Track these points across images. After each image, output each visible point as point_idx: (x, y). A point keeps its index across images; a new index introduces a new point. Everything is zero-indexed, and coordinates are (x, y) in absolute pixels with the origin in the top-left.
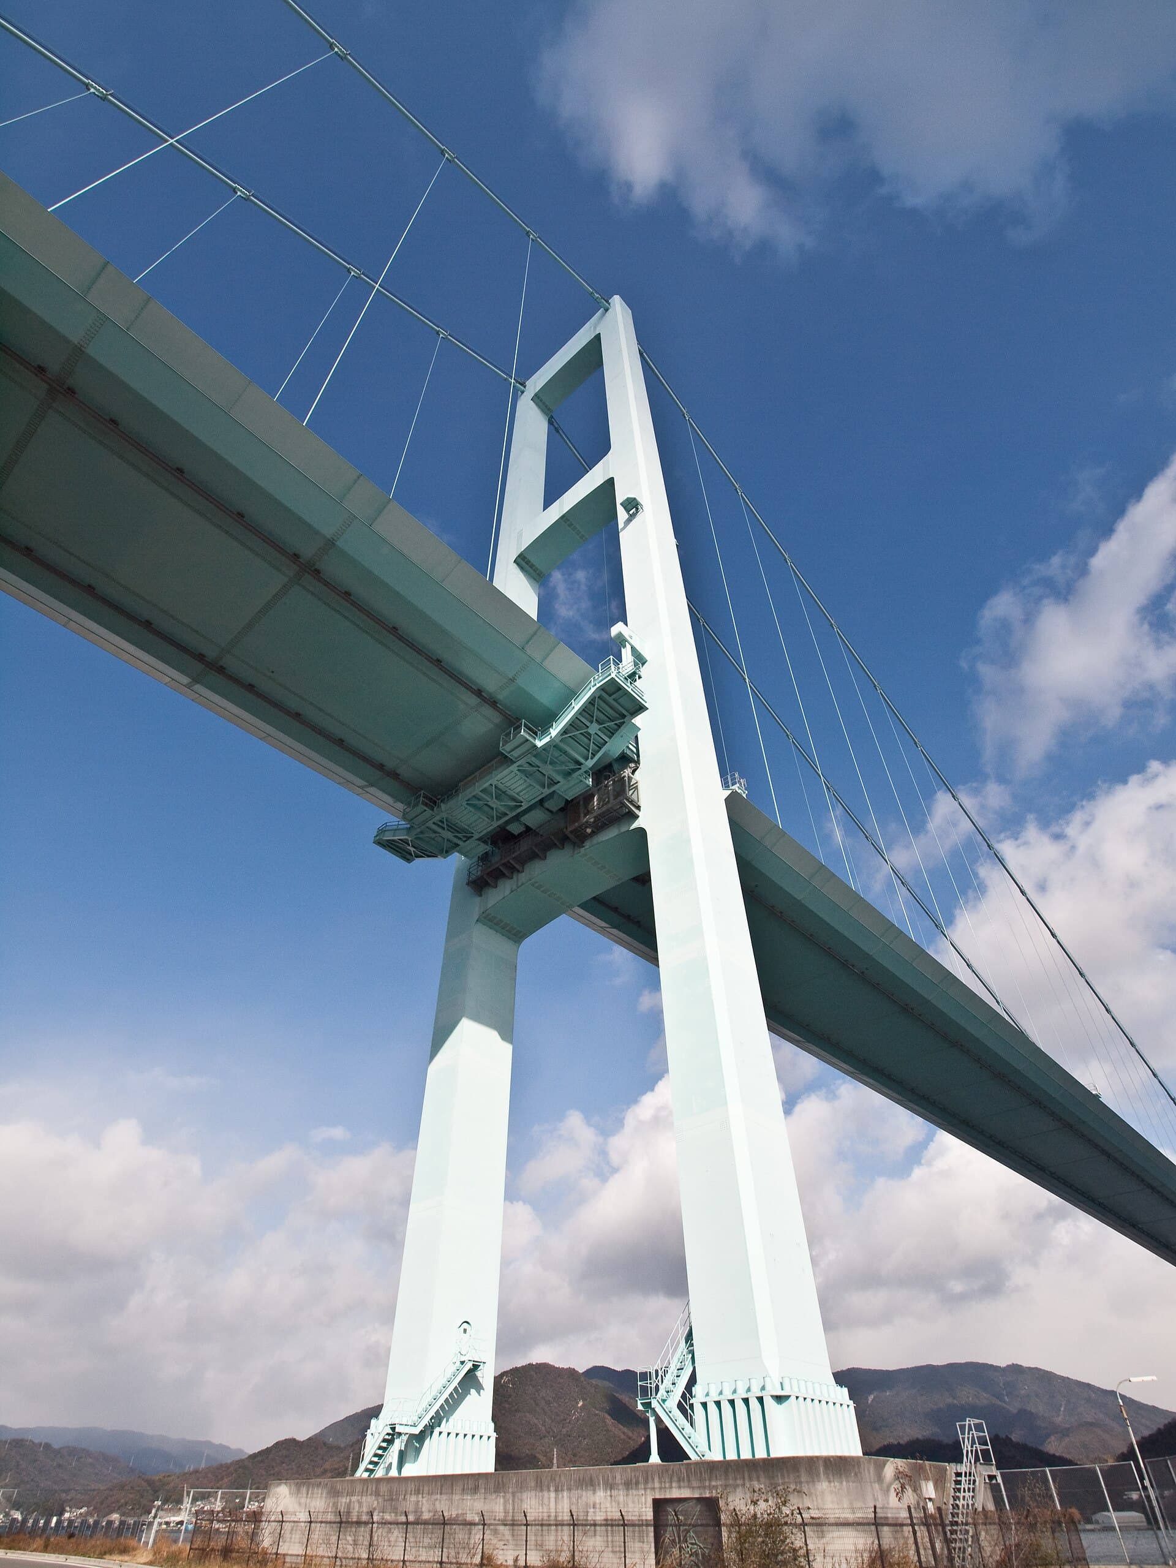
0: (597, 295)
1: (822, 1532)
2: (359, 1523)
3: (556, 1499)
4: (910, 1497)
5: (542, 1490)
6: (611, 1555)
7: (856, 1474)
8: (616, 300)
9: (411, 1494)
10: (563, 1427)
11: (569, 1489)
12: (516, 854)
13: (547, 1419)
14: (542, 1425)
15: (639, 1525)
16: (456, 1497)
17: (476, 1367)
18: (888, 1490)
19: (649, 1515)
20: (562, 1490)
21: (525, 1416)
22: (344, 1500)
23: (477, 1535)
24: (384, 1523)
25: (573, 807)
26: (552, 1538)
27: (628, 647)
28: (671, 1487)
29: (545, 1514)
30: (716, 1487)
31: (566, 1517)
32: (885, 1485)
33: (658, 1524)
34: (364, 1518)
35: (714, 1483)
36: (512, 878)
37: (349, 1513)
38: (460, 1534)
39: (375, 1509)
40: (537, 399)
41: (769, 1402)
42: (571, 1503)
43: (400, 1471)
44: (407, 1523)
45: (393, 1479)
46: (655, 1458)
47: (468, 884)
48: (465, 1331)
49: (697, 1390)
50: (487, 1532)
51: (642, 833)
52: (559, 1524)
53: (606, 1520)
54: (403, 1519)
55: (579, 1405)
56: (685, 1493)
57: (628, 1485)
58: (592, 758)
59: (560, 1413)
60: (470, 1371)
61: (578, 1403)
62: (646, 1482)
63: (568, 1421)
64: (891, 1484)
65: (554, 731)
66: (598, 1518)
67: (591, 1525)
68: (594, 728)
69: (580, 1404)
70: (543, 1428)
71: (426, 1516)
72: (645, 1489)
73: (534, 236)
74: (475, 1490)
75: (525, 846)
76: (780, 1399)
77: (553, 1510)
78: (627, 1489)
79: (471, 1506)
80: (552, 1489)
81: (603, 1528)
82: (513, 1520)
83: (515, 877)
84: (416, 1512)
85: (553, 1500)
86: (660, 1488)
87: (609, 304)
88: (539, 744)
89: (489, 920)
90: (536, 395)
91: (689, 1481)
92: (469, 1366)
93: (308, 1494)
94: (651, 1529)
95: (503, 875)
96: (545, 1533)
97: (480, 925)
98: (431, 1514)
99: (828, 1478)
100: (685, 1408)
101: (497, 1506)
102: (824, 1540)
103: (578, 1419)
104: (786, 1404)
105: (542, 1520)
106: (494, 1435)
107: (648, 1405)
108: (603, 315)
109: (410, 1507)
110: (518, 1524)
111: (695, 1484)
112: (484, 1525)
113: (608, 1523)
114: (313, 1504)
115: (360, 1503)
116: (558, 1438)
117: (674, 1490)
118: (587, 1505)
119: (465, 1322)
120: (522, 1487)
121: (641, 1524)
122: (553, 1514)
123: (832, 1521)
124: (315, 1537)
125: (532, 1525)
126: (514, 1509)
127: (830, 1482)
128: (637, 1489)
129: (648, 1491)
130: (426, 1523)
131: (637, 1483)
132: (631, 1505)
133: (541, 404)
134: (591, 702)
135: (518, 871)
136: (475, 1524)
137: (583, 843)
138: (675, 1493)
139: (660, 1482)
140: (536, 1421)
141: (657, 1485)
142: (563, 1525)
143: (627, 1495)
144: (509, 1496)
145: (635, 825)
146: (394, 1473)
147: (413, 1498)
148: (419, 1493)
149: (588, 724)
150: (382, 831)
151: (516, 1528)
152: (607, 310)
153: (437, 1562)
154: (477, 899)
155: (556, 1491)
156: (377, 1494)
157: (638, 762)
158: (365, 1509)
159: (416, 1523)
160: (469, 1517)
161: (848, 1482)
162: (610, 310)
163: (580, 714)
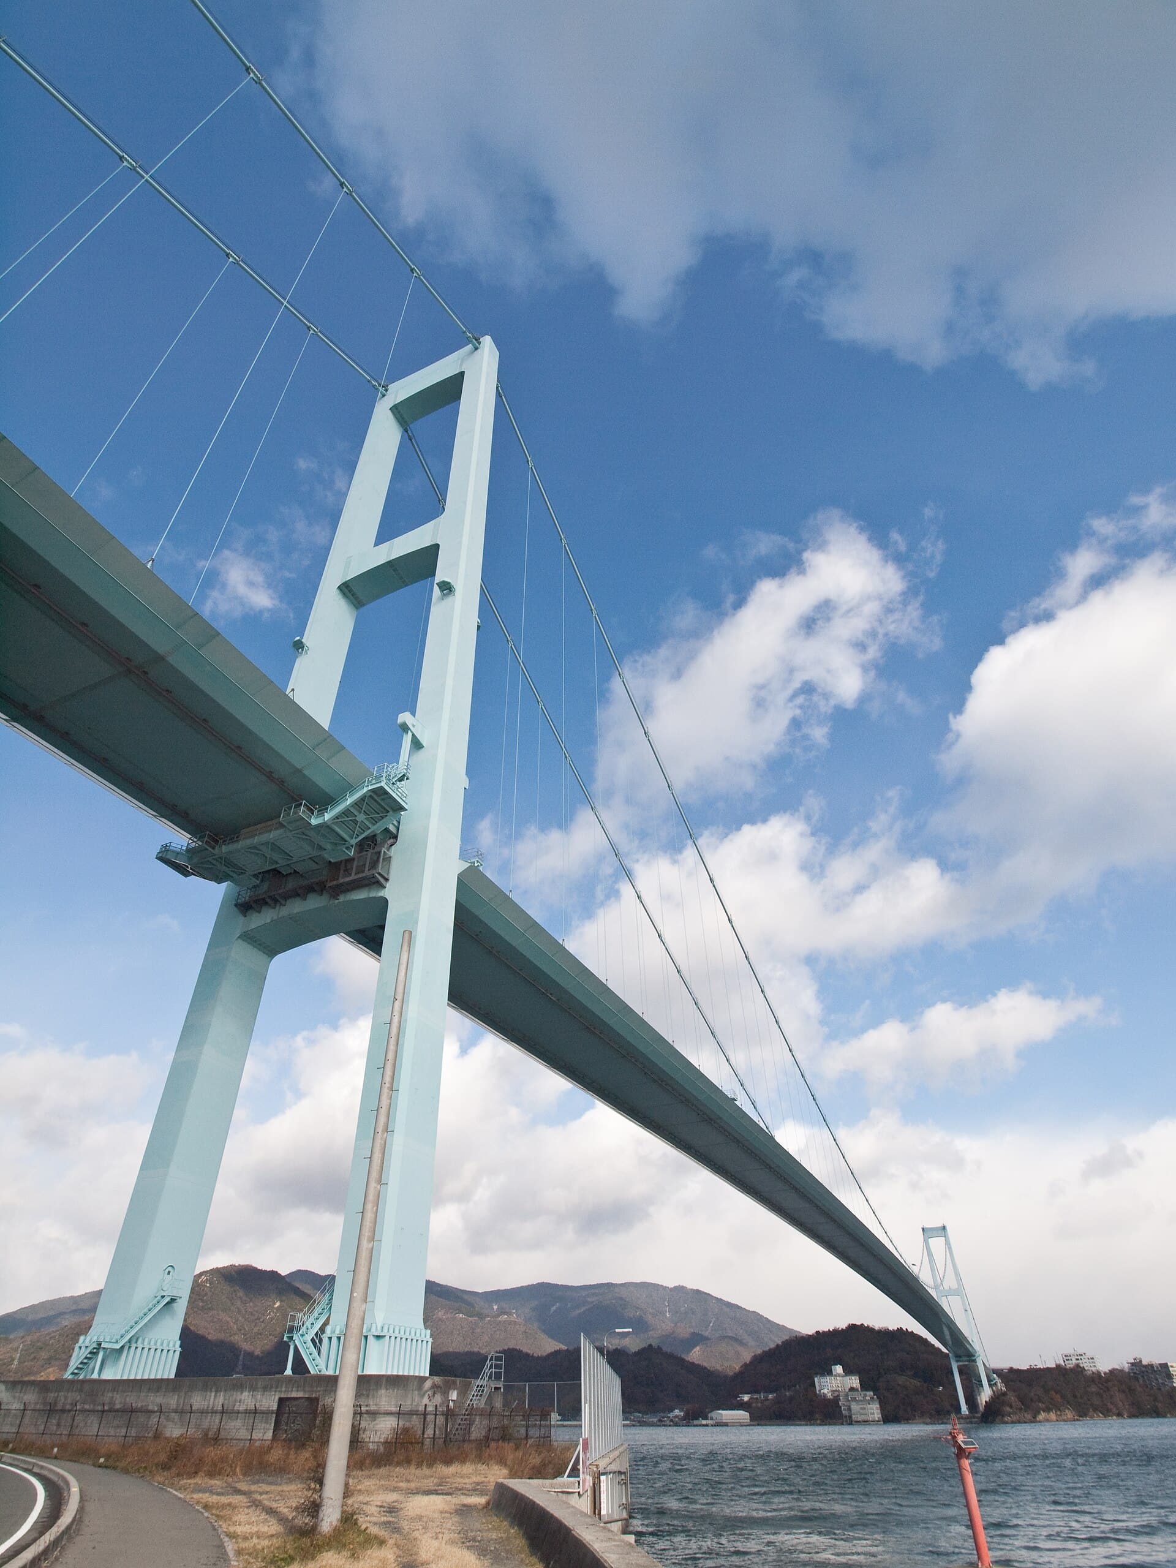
0: (469, 335)
1: (375, 1417)
2: (63, 1411)
3: (215, 1396)
4: (438, 1399)
5: (206, 1391)
6: (245, 1431)
7: (404, 1386)
8: (487, 341)
9: (108, 1392)
10: (255, 1326)
11: (226, 1391)
12: (282, 891)
13: (240, 1318)
14: (234, 1323)
15: (267, 1413)
16: (143, 1394)
17: (173, 1300)
18: (424, 1394)
19: (275, 1407)
20: (221, 1391)
21: (218, 1315)
22: (52, 1395)
23: (154, 1419)
24: (83, 1411)
25: (335, 867)
26: (208, 1420)
27: (410, 734)
28: (292, 1391)
29: (206, 1406)
30: (319, 1391)
31: (220, 1408)
32: (422, 1393)
33: (279, 1412)
34: (68, 1407)
35: (319, 1389)
36: (275, 908)
37: (55, 1403)
38: (142, 1418)
39: (78, 1401)
40: (396, 409)
41: (371, 1339)
42: (225, 1399)
43: (100, 1373)
44: (103, 1411)
45: (95, 1381)
46: (288, 1372)
47: (236, 905)
48: (169, 1273)
49: (328, 1329)
50: (162, 1417)
51: (385, 902)
52: (214, 1412)
53: (246, 1410)
54: (100, 1408)
55: (276, 1306)
56: (300, 1394)
57: (265, 1389)
58: (356, 838)
59: (255, 1313)
60: (168, 1303)
61: (275, 1304)
62: (277, 1387)
63: (261, 1320)
64: (427, 1391)
65: (327, 816)
66: (241, 1409)
67: (235, 1413)
68: (361, 817)
69: (278, 1304)
70: (235, 1326)
71: (118, 1406)
72: (276, 1391)
73: (418, 274)
74: (158, 1390)
75: (291, 884)
76: (378, 1337)
77: (211, 1403)
78: (264, 1391)
79: (153, 1401)
80: (213, 1390)
81: (243, 1415)
82: (182, 1409)
83: (277, 908)
84: (110, 1403)
85: (213, 1397)
86: (285, 1391)
87: (479, 343)
88: (314, 821)
89: (248, 937)
90: (395, 406)
91: (304, 1387)
92: (167, 1299)
93: (22, 1389)
94: (274, 1415)
95: (266, 903)
96: (203, 1417)
97: (240, 941)
98: (122, 1405)
99: (386, 1387)
100: (317, 1341)
101: (172, 1401)
102: (375, 1423)
103: (272, 1319)
104: (382, 1341)
105: (203, 1409)
106: (179, 1350)
107: (291, 1338)
108: (472, 352)
109: (107, 1400)
110: (185, 1412)
111: (307, 1389)
112: (161, 1412)
113: (246, 1412)
114: (25, 1397)
115: (66, 1398)
116: (248, 1336)
117: (293, 1393)
118: (235, 1401)
119: (171, 1266)
120: (192, 1388)
121: (268, 1412)
122: (211, 1406)
123: (383, 1411)
124: (26, 1420)
125: (195, 1412)
126: (184, 1402)
127: (387, 1390)
128: (270, 1391)
129: (277, 1393)
130: (117, 1411)
131: (271, 1388)
132: (264, 1401)
133: (398, 416)
134: (362, 799)
135: (281, 904)
136: (154, 1412)
137: (338, 895)
138: (294, 1395)
139: (286, 1387)
140: (228, 1319)
141: (283, 1389)
142: (216, 1413)
143: (263, 1395)
144: (182, 1394)
145: (381, 893)
146: (95, 1376)
147: (110, 1394)
148: (114, 1391)
149: (356, 813)
150: (166, 848)
151: (183, 1414)
152: (476, 349)
153: (123, 1436)
154: (241, 919)
155: (216, 1391)
156: (81, 1391)
157: (396, 837)
158: (69, 1401)
159: (110, 1411)
160: (150, 1408)
161: (398, 1389)
162: (479, 350)
163: (352, 806)
